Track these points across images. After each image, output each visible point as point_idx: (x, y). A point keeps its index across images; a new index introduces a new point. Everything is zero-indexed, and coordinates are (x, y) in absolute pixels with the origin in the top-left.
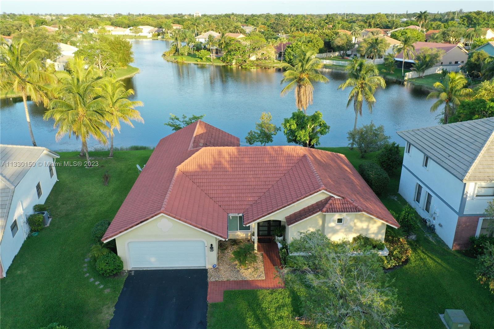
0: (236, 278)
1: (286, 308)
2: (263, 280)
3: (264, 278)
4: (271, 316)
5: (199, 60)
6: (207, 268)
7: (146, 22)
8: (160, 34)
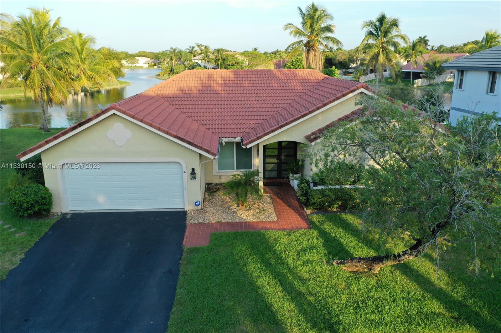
0: (231, 219)
1: (315, 251)
2: (274, 221)
3: (276, 219)
4: (290, 261)
6: (186, 209)
7: (143, 54)
8: (156, 65)
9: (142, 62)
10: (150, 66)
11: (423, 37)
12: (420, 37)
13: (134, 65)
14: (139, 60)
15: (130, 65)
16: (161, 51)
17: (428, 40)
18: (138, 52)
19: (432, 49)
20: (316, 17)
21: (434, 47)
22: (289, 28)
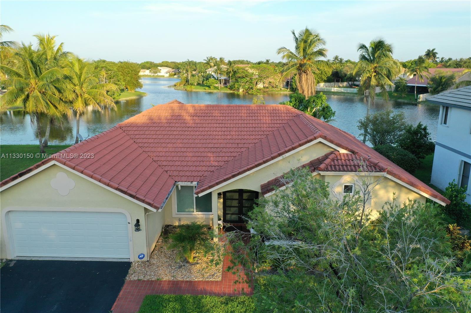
0: (174, 276)
2: (217, 282)
3: (220, 278)
5: (207, 88)
6: (131, 260)
7: (165, 64)
8: (176, 74)
9: (164, 72)
10: (170, 75)
11: (431, 50)
12: (428, 50)
13: (157, 74)
14: (161, 70)
15: (153, 74)
16: (181, 62)
17: (436, 53)
18: (161, 62)
19: (442, 60)
20: (309, 41)
21: (444, 59)
22: (282, 52)
